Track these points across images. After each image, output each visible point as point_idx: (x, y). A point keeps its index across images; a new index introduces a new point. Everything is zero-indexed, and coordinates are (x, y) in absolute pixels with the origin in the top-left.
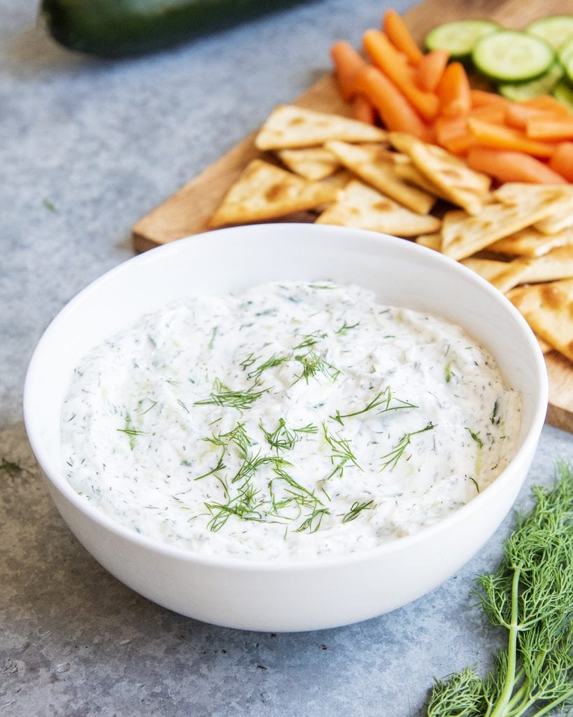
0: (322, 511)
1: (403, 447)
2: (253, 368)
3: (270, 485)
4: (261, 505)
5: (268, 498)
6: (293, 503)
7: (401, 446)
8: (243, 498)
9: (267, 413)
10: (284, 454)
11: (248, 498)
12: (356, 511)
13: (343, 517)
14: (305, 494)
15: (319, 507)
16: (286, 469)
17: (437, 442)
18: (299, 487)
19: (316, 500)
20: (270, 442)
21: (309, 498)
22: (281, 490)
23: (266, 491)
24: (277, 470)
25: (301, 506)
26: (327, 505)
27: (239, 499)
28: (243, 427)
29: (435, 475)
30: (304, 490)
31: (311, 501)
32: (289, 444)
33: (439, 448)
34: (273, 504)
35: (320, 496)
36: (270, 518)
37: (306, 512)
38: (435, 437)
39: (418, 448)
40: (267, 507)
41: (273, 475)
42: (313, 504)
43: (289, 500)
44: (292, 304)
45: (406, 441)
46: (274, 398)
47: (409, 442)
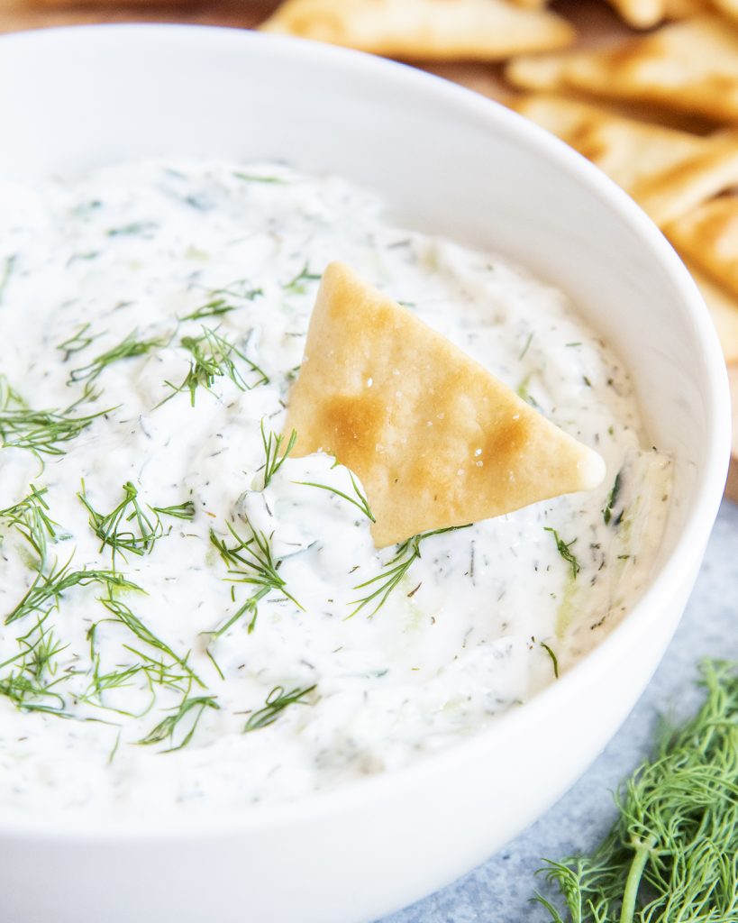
0: (203, 701)
1: (405, 566)
2: (85, 359)
3: (91, 633)
4: (67, 678)
5: (85, 664)
6: (141, 677)
7: (398, 563)
8: (29, 659)
9: (96, 469)
10: (127, 564)
11: (40, 661)
12: (278, 706)
13: (247, 717)
14: (168, 661)
15: (197, 692)
16: (127, 600)
17: (478, 556)
18: (156, 643)
19: (192, 676)
20: (101, 535)
21: (177, 670)
22: (116, 647)
23: (82, 647)
24: (109, 602)
25: (156, 686)
26: (214, 687)
27: (20, 661)
28: (43, 497)
29: (468, 633)
30: (167, 650)
31: (180, 678)
32: (143, 543)
33: (480, 570)
34: (96, 676)
35: (200, 665)
36: (84, 709)
37: (168, 701)
38: (476, 546)
39: (436, 567)
40: (81, 684)
41: (99, 613)
42: (184, 684)
43: (133, 671)
44: (191, 214)
45: (409, 554)
46: (118, 432)
47: (417, 554)
